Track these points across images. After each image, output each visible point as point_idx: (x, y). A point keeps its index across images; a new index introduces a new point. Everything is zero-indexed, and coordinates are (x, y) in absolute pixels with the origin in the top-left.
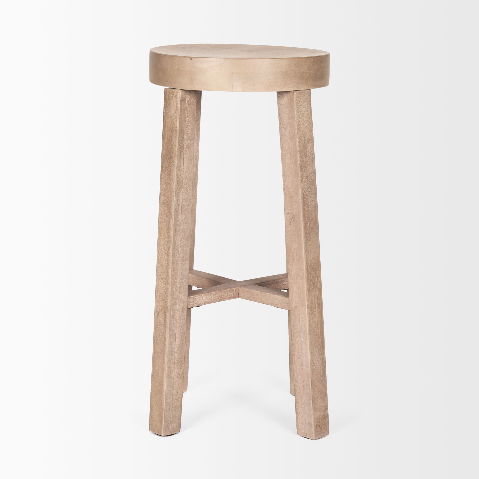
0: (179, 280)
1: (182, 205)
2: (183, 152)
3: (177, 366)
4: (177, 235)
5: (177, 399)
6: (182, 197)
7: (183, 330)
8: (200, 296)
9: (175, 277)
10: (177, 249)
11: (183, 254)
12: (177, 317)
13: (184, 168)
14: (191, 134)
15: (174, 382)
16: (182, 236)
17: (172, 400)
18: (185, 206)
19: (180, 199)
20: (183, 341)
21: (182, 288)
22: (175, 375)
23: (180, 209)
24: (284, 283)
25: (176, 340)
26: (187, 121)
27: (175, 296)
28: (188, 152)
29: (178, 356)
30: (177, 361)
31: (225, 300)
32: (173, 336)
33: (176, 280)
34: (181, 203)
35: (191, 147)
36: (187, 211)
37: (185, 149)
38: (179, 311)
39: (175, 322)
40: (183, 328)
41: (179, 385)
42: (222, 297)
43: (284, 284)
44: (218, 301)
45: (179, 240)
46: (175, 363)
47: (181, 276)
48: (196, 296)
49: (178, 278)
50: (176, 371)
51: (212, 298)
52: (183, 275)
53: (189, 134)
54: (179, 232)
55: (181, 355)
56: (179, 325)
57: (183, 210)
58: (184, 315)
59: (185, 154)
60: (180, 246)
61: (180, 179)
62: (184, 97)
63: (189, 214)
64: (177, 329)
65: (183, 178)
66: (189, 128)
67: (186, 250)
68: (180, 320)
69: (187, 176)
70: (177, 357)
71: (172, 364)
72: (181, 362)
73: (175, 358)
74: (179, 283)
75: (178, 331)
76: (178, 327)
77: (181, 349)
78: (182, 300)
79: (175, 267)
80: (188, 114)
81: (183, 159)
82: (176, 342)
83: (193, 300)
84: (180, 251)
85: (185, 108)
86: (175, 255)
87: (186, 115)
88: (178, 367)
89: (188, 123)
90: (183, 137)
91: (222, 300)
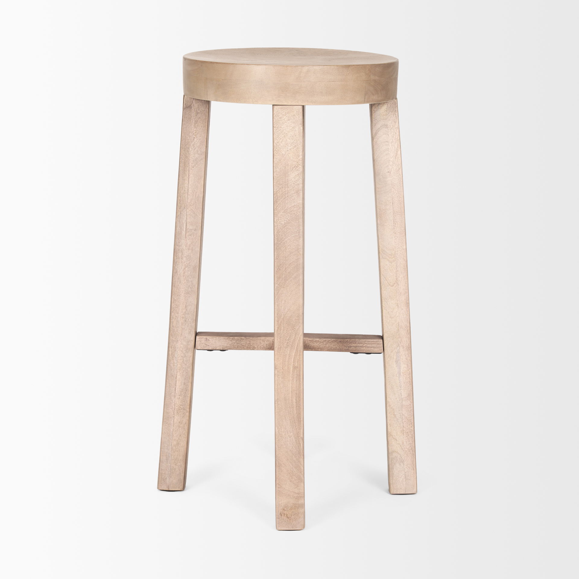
0: (182, 315)
1: (186, 228)
2: (188, 167)
3: (178, 413)
4: (179, 263)
5: (177, 451)
6: (186, 219)
7: (187, 373)
8: (216, 338)
9: (176, 310)
10: (178, 279)
11: (187, 285)
12: (178, 356)
13: (190, 186)
14: (201, 148)
15: (173, 431)
16: (187, 265)
17: (170, 450)
18: (190, 230)
19: (184, 221)
20: (188, 386)
21: (186, 324)
22: (175, 422)
23: (184, 233)
24: (353, 345)
25: (177, 383)
26: (194, 132)
27: (176, 332)
28: (195, 169)
29: (180, 402)
30: (178, 407)
31: (255, 349)
32: (173, 378)
33: (177, 313)
34: (185, 226)
35: (199, 163)
36: (194, 236)
37: (190, 164)
38: (182, 351)
39: (175, 362)
40: (187, 371)
41: (180, 435)
42: (251, 346)
43: (355, 345)
44: (244, 349)
45: (181, 268)
46: (174, 409)
47: (184, 311)
48: (210, 338)
49: (180, 312)
50: (177, 418)
51: (234, 343)
52: (187, 309)
53: (197, 148)
54: (182, 258)
55: (184, 402)
56: (181, 366)
57: (187, 234)
58: (188, 356)
59: (191, 171)
60: (183, 276)
61: (184, 198)
62: (190, 104)
63: (197, 240)
64: (178, 370)
65: (188, 197)
66: (196, 141)
67: (192, 281)
68: (182, 360)
69: (193, 196)
70: (177, 402)
71: (171, 409)
72: (184, 409)
73: (175, 404)
74: (181, 318)
75: (179, 373)
76: (180, 369)
77: (184, 395)
78: (185, 338)
79: (175, 299)
80: (196, 124)
81: (188, 175)
82: (177, 385)
83: (205, 341)
84: (183, 281)
85: (192, 117)
86: (176, 285)
87: (192, 125)
88: (180, 414)
89: (195, 135)
90: (187, 150)
91: (251, 348)
